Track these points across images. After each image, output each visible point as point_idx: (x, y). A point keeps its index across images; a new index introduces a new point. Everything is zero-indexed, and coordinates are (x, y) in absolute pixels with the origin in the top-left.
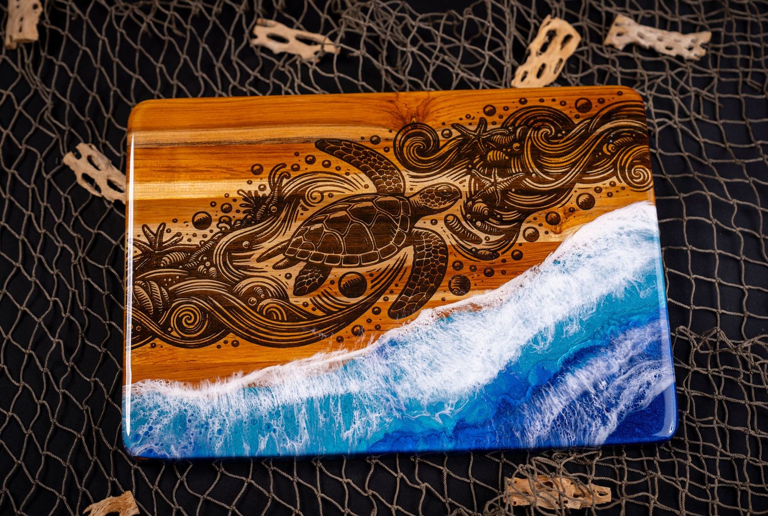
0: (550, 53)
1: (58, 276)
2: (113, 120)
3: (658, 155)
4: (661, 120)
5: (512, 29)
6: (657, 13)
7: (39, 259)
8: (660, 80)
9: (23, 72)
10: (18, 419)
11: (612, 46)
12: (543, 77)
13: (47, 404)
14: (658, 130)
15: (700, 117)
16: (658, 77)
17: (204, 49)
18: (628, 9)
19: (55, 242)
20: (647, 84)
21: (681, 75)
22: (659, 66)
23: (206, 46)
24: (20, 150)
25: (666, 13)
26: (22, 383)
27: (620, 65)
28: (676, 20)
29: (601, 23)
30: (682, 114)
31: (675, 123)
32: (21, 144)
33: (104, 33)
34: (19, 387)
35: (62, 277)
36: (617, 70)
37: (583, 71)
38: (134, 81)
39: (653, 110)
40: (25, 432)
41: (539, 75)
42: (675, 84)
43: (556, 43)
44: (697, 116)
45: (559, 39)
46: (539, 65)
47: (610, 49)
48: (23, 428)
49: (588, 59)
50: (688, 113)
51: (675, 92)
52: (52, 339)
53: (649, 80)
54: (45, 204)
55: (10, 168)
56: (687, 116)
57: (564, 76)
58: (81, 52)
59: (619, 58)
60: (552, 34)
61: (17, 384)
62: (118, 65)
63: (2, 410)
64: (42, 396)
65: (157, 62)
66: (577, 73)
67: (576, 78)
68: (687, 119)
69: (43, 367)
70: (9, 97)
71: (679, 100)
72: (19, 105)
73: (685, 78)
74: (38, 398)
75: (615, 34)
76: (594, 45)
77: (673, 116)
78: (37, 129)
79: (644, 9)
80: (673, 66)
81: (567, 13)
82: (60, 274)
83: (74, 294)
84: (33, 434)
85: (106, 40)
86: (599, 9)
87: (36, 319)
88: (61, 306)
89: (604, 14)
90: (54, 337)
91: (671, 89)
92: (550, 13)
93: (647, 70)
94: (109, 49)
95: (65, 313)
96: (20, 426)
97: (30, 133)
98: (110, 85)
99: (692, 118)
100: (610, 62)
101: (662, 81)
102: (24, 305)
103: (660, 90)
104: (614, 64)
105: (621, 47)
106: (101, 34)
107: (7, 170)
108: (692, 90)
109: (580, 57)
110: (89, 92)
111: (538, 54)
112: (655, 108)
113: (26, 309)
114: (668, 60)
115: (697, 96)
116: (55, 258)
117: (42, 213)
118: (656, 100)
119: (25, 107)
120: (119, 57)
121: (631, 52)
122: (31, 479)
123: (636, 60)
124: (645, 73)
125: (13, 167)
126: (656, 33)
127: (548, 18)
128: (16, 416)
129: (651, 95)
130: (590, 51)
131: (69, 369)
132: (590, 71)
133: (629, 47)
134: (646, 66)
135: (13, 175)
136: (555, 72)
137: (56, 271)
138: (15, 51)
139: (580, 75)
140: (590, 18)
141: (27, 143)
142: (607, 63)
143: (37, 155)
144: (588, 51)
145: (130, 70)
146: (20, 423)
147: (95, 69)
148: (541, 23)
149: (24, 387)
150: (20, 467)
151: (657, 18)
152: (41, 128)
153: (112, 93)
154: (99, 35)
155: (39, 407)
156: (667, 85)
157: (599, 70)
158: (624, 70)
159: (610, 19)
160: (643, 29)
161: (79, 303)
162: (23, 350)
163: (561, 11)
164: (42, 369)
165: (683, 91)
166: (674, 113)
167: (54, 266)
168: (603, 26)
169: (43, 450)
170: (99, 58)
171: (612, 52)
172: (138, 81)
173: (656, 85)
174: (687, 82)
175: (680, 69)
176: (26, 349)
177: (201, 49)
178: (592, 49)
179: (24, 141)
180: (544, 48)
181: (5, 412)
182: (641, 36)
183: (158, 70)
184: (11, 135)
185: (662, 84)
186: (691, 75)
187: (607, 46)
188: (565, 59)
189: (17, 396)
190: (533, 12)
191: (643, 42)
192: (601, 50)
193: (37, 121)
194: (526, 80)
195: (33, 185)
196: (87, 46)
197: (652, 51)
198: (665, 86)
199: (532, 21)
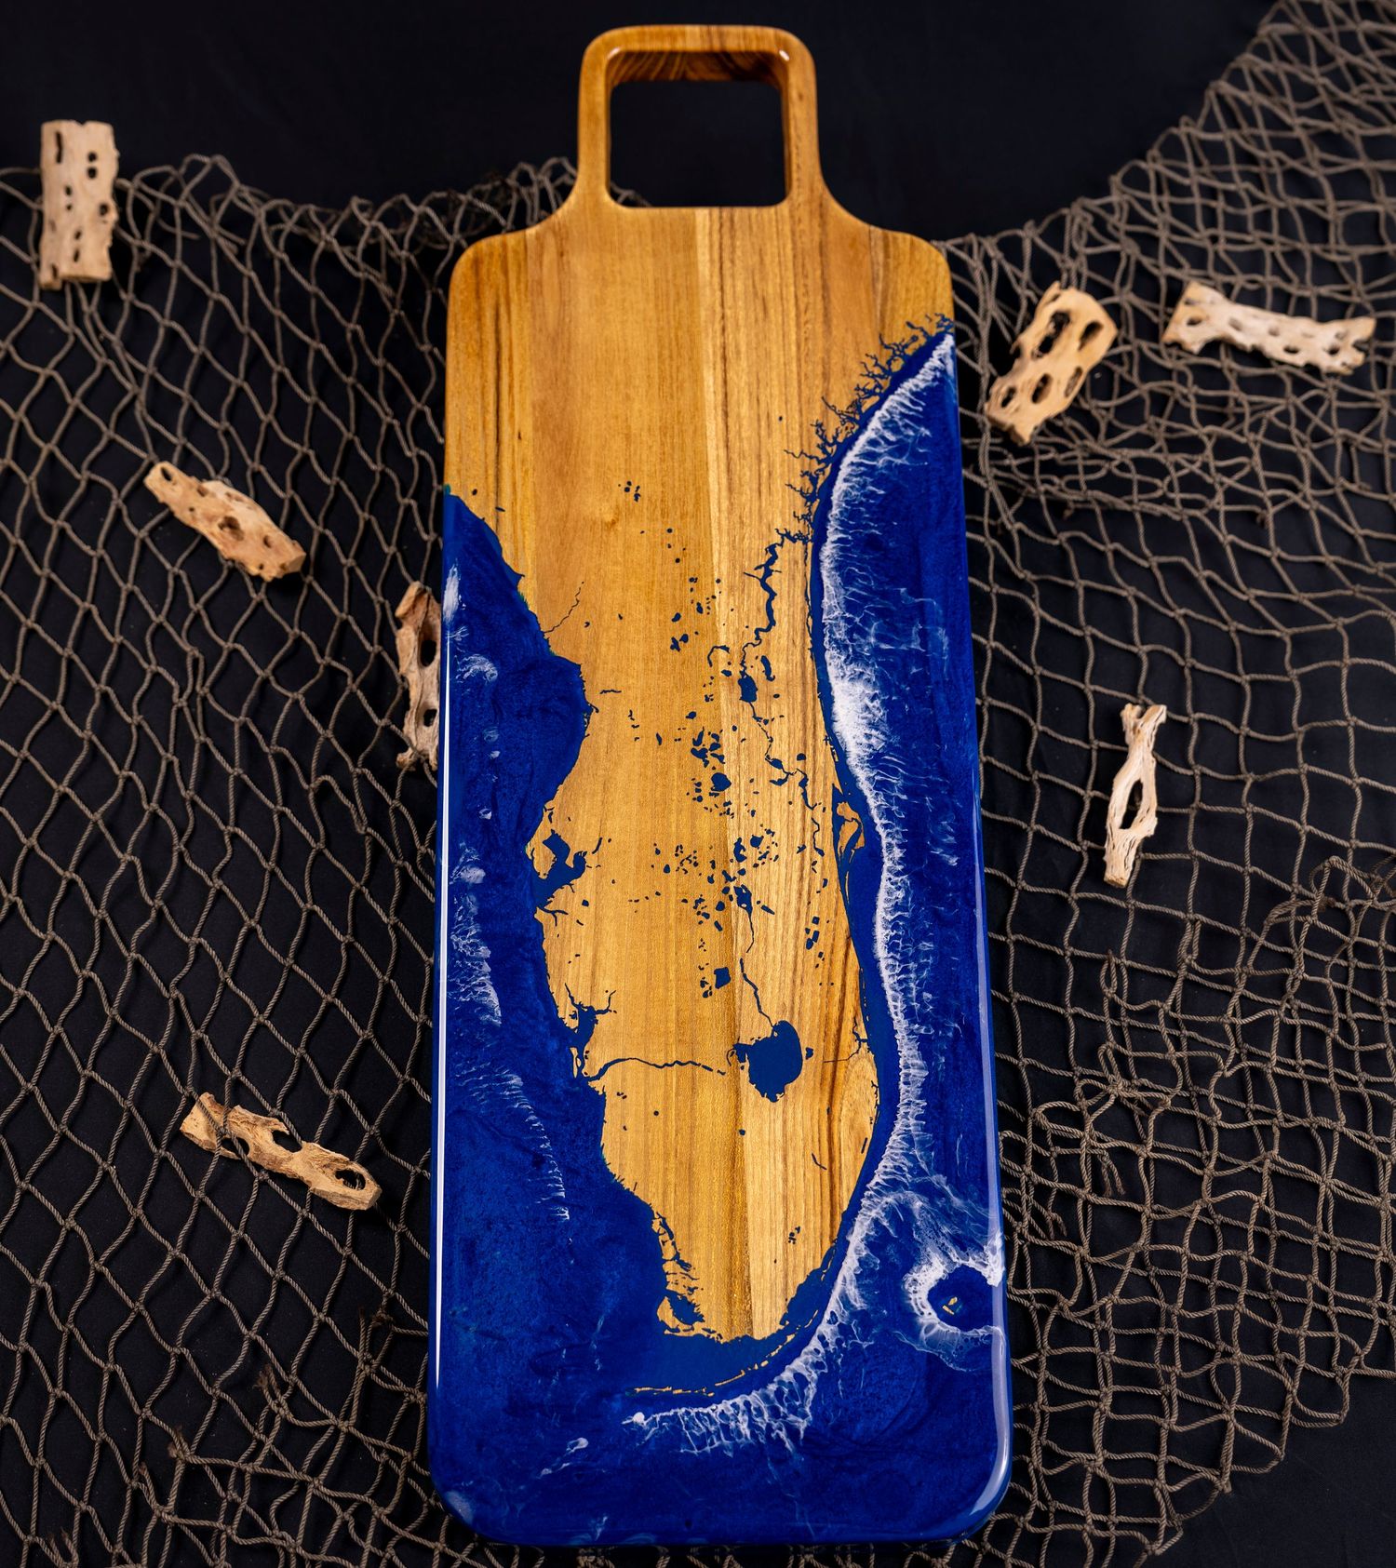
0: (1059, 355)
1: (139, 727)
3: (1276, 560)
4: (1279, 492)
5: (990, 306)
6: (1269, 280)
7: (105, 696)
8: (1273, 413)
9: (78, 332)
10: (36, 1003)
11: (1177, 345)
12: (1044, 403)
13: (97, 980)
14: (1272, 510)
15: (1353, 488)
16: (1270, 407)
18: (1211, 272)
19: (141, 661)
20: (1248, 420)
21: (1315, 403)
22: (1271, 385)
24: (77, 483)
26: (51, 934)
27: (1196, 382)
28: (1306, 293)
29: (1157, 300)
30: (1318, 482)
31: (1304, 499)
32: (79, 471)
33: (250, 264)
34: (42, 941)
35: (148, 730)
36: (1190, 393)
37: (1121, 395)
38: (312, 355)
39: (1262, 474)
40: (49, 1029)
41: (1038, 397)
42: (1303, 422)
43: (1070, 336)
44: (1348, 485)
45: (1077, 329)
46: (1038, 378)
47: (1174, 351)
48: (46, 1022)
49: (1130, 372)
50: (1330, 479)
51: (1304, 437)
52: (119, 855)
53: (1253, 413)
54: (129, 585)
55: (55, 517)
56: (1328, 486)
57: (1085, 406)
59: (1192, 367)
60: (1061, 320)
61: (40, 935)
62: (282, 322)
63: (5, 983)
64: (90, 963)
65: (349, 320)
66: (1109, 398)
67: (1107, 409)
68: (1329, 492)
69: (98, 908)
70: (50, 380)
71: (1310, 455)
72: (73, 395)
73: (1322, 410)
74: (82, 966)
75: (1184, 322)
76: (1145, 345)
77: (1300, 486)
78: (112, 442)
79: (1245, 273)
80: (1301, 387)
81: (1089, 280)
82: (145, 725)
83: (170, 764)
84: (64, 1036)
85: (254, 275)
86: (1155, 271)
87: (87, 812)
88: (141, 787)
89: (1163, 282)
90: (123, 850)
91: (1294, 432)
92: (1058, 278)
93: (1247, 391)
95: (149, 802)
96: (38, 1017)
97: (98, 449)
98: (271, 361)
99: (1338, 490)
100: (1174, 376)
101: (1279, 416)
102: (66, 781)
103: (1274, 433)
104: (1182, 379)
105: (1196, 348)
106: (245, 265)
107: (50, 521)
108: (1338, 433)
109: (1115, 368)
110: (230, 377)
111: (1037, 357)
112: (1265, 468)
113: (68, 790)
114: (1289, 374)
115: (1347, 445)
116: (139, 694)
117: (122, 603)
118: (1265, 451)
119: (85, 400)
120: (283, 308)
121: (1217, 357)
122: (52, 1123)
123: (1226, 372)
124: (1244, 398)
125: (63, 515)
126: (1265, 319)
127: (1054, 289)
128: (31, 997)
129: (1256, 442)
130: (1137, 356)
131: (153, 914)
132: (1135, 393)
133: (1212, 347)
134: (1246, 384)
135: (62, 532)
136: (1067, 395)
137: (137, 718)
138: (61, 293)
139: (1114, 403)
140: (1135, 290)
141: (91, 468)
142: (1170, 378)
143: (110, 493)
144: (1130, 354)
145: (305, 333)
146: (40, 1011)
148: (1039, 297)
149: (53, 943)
150: (31, 1094)
151: (1269, 291)
152: (120, 439)
154: (240, 268)
155: (80, 982)
156: (1288, 423)
157: (1153, 392)
158: (1202, 392)
159: (1176, 292)
160: (1239, 312)
161: (181, 785)
162: (60, 871)
163: (1079, 276)
164: (94, 912)
165: (1319, 435)
166: (1302, 480)
167: (135, 707)
168: (1161, 307)
169: (84, 1067)
171: (1179, 358)
172: (318, 353)
173: (1266, 423)
174: (1326, 419)
175: (1312, 393)
176: (65, 868)
178: (1140, 350)
179: (85, 465)
180: (1046, 346)
181: (11, 987)
182: (1236, 325)
183: (349, 335)
184: (58, 454)
185: (1276, 421)
186: (1336, 404)
187: (1168, 346)
188: (1086, 369)
189: (37, 959)
190: (1026, 275)
191: (1239, 338)
192: (1158, 353)
193: (112, 425)
194: (1013, 404)
195: (101, 551)
197: (1257, 356)
198: (1283, 425)
199: (1024, 293)
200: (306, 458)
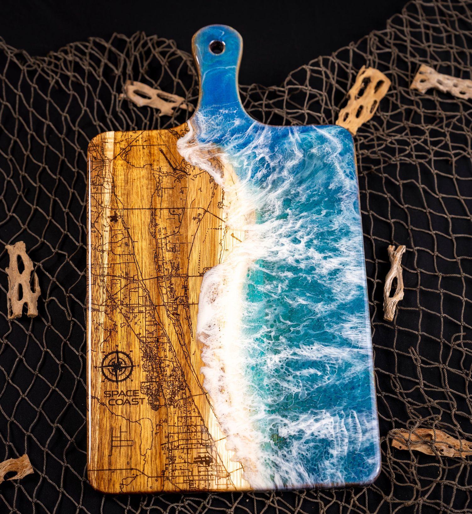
0: (366, 97)
2: (31, 156)
3: (454, 180)
4: (457, 151)
6: (453, 64)
8: (455, 119)
11: (416, 90)
12: (361, 117)
14: (454, 159)
16: (453, 117)
17: (98, 103)
18: (429, 60)
22: (454, 107)
23: (100, 101)
25: (460, 64)
27: (423, 107)
28: (468, 70)
29: (407, 71)
31: (468, 154)
33: (19, 89)
36: (421, 111)
37: (392, 111)
38: (45, 126)
39: (450, 144)
41: (358, 115)
42: (468, 123)
43: (370, 88)
45: (373, 84)
46: (358, 107)
47: (415, 93)
49: (396, 100)
51: (468, 129)
53: (447, 119)
57: (378, 115)
58: (3, 106)
59: (422, 100)
60: (367, 81)
62: (33, 114)
65: (63, 112)
66: (387, 112)
67: (387, 116)
71: (471, 135)
75: (419, 81)
76: (402, 90)
77: (466, 149)
79: (442, 61)
80: (466, 108)
81: (379, 64)
85: (21, 94)
86: (406, 60)
89: (409, 64)
91: (465, 127)
92: (365, 64)
93: (444, 110)
94: (24, 102)
98: (28, 130)
100: (414, 103)
101: (457, 120)
103: (455, 127)
104: (418, 105)
105: (424, 92)
106: (17, 90)
109: (391, 99)
110: (11, 136)
111: (357, 98)
112: (452, 142)
114: (461, 102)
118: (452, 134)
120: (34, 108)
121: (432, 94)
123: (436, 102)
124: (443, 113)
126: (453, 80)
127: (363, 68)
129: (448, 131)
130: (399, 94)
132: (399, 110)
133: (430, 91)
134: (445, 107)
136: (371, 112)
139: (389, 114)
140: (398, 67)
142: (413, 105)
144: (396, 94)
145: (43, 118)
147: (15, 119)
148: (357, 73)
151: (453, 68)
153: (29, 136)
154: (15, 91)
156: (462, 123)
157: (406, 110)
158: (426, 111)
159: (415, 68)
160: (441, 77)
163: (374, 62)
166: (467, 146)
168: (409, 74)
170: (17, 110)
171: (416, 96)
172: (48, 126)
173: (452, 123)
175: (471, 110)
177: (95, 104)
178: (400, 92)
180: (361, 93)
182: (440, 82)
183: (63, 118)
185: (457, 123)
187: (412, 90)
188: (378, 101)
190: (350, 65)
191: (441, 88)
192: (407, 93)
194: (348, 120)
196: (7, 101)
197: (448, 95)
198: (459, 125)
199: (350, 71)
200: (44, 169)
